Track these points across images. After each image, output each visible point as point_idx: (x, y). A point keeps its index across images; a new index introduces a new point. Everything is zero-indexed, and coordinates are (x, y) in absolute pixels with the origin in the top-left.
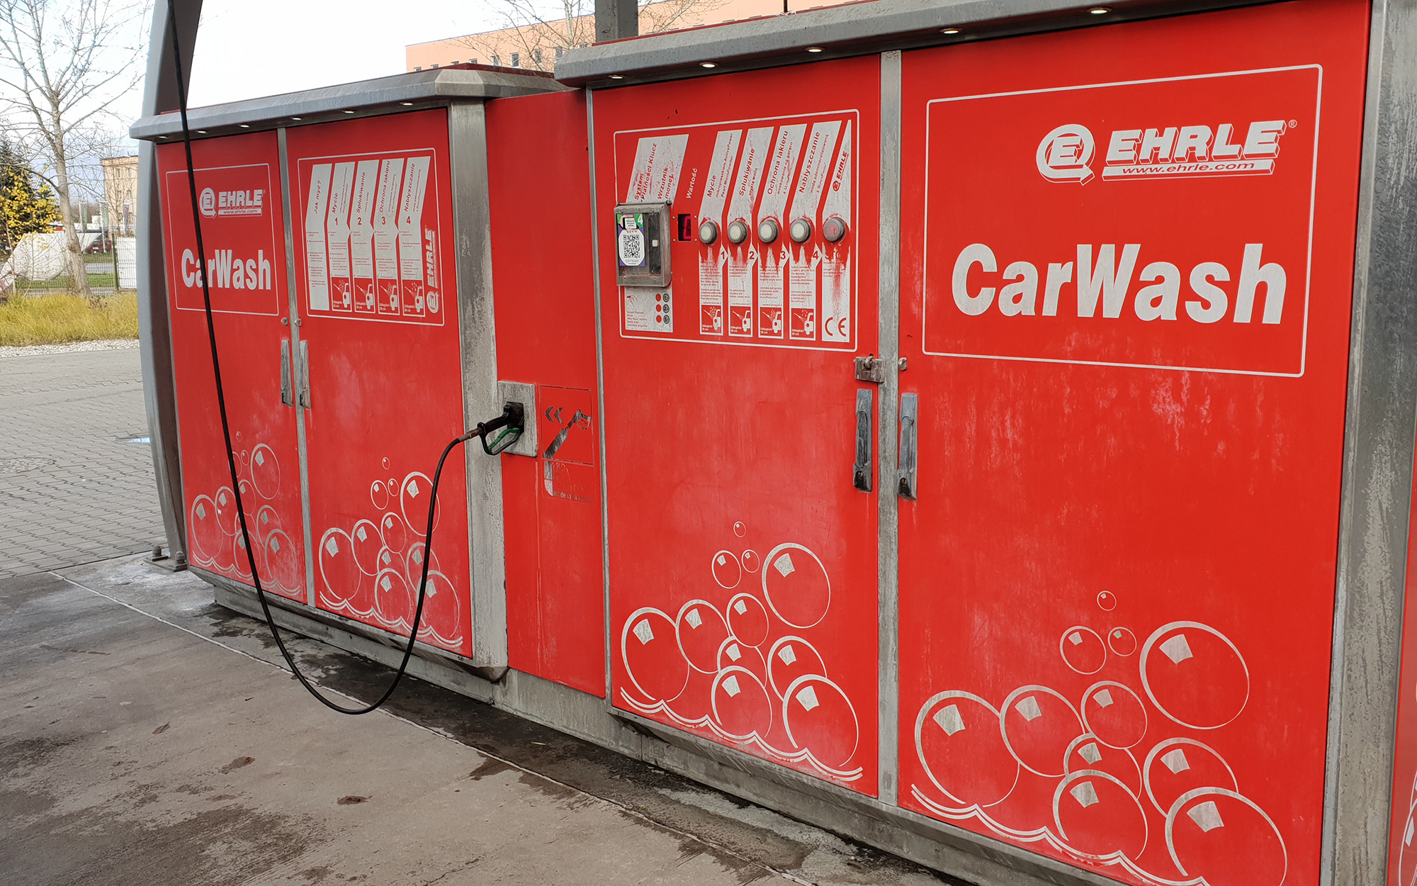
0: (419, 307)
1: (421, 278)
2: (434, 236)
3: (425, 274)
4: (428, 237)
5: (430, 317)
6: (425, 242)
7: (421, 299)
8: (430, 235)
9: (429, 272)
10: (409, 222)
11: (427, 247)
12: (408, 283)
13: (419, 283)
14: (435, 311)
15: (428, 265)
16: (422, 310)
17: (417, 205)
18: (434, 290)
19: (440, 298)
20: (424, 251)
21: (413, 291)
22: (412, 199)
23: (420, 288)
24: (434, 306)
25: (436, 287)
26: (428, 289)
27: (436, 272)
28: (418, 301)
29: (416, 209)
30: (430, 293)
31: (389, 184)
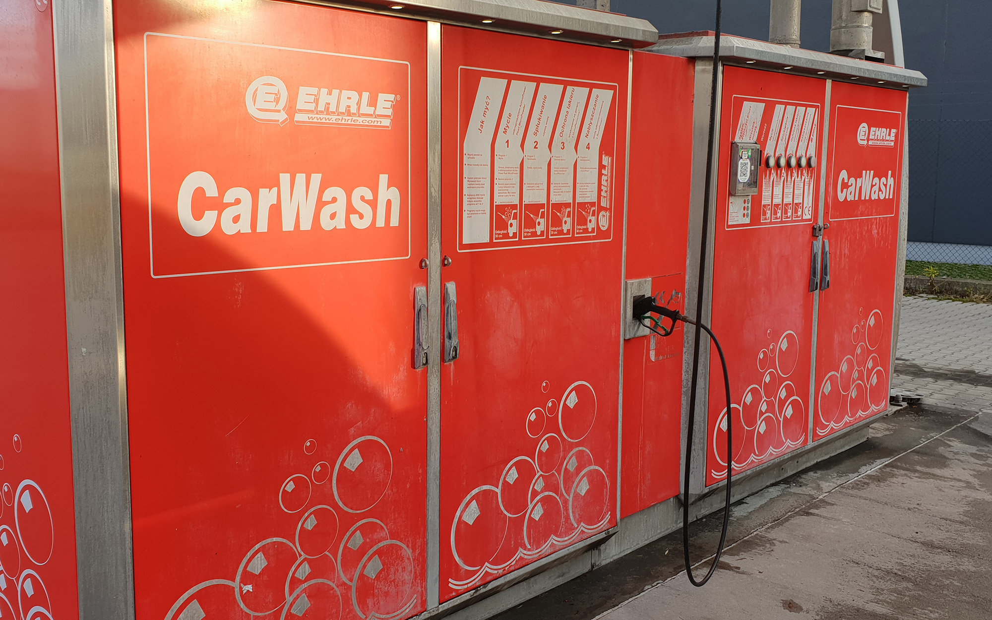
0: (590, 226)
1: (595, 200)
2: (610, 161)
3: (599, 196)
4: (605, 162)
5: (601, 234)
6: (601, 167)
7: (593, 219)
8: (606, 160)
9: (603, 194)
10: (589, 148)
11: (603, 172)
12: (582, 205)
13: (593, 204)
14: (604, 229)
15: (603, 188)
16: (593, 229)
17: (597, 133)
18: (605, 209)
19: (610, 216)
20: (600, 175)
21: (587, 212)
22: (593, 127)
23: (593, 209)
24: (604, 224)
25: (608, 207)
26: (601, 208)
27: (608, 193)
28: (590, 221)
29: (596, 136)
30: (602, 213)
31: (572, 111)
